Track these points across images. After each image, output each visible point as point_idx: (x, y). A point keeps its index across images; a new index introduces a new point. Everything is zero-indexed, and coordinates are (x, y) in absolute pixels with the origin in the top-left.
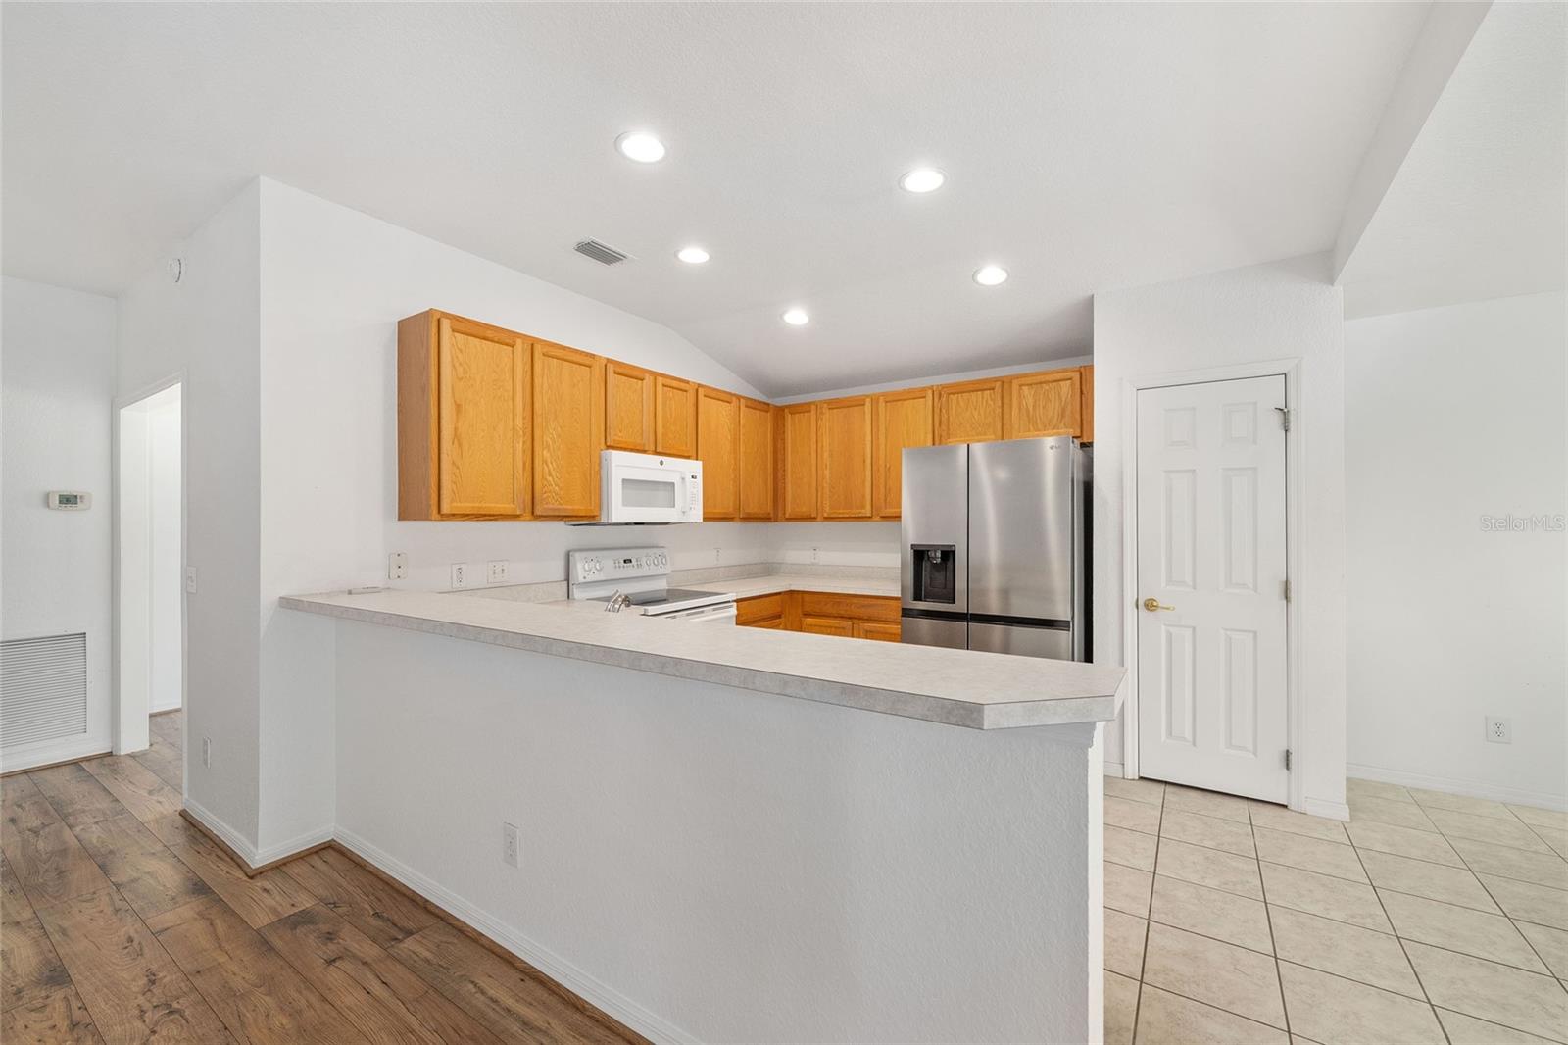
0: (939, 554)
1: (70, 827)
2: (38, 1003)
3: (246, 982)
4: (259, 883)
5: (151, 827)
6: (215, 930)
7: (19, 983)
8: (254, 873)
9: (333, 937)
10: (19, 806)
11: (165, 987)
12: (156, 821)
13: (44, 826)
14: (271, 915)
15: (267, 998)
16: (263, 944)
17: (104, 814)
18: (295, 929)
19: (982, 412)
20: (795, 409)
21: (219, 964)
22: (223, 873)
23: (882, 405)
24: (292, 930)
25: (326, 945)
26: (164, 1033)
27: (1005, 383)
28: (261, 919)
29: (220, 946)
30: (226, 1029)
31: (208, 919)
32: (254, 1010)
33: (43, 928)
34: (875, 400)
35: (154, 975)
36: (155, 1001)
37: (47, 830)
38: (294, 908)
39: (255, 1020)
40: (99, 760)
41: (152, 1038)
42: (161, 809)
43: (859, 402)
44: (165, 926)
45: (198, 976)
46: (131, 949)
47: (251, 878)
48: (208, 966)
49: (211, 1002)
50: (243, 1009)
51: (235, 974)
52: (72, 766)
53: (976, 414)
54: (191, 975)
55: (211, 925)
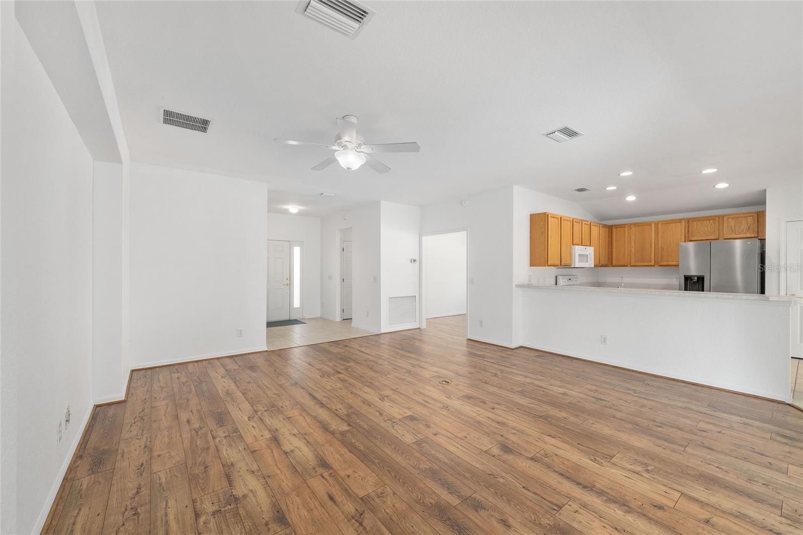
0: (696, 278)
19: (709, 228)
20: (617, 226)
23: (660, 226)
27: (721, 217)
34: (657, 224)
43: (649, 224)
53: (706, 229)
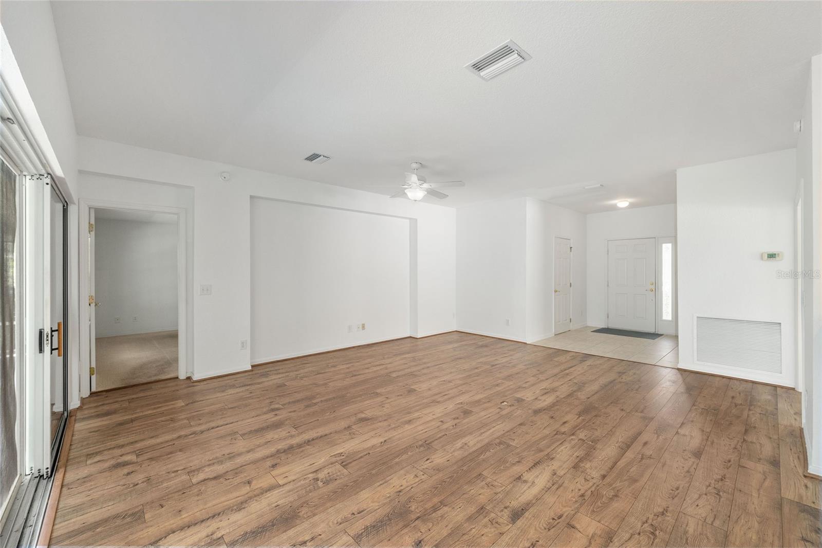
1: (749, 410)
2: (686, 457)
3: (755, 511)
4: (806, 481)
5: (781, 428)
6: (764, 482)
7: (687, 448)
8: (808, 475)
9: (819, 532)
10: (740, 393)
11: (724, 485)
12: (786, 427)
13: (741, 404)
14: (796, 497)
15: (756, 524)
16: (779, 505)
17: (767, 412)
18: (802, 512)
21: (751, 495)
22: (792, 465)
24: (800, 511)
25: (811, 531)
26: (709, 498)
28: (789, 494)
29: (759, 490)
30: (729, 517)
31: (765, 476)
32: (746, 522)
33: (708, 437)
35: (725, 478)
36: (716, 486)
37: (741, 407)
38: (812, 504)
39: (742, 526)
40: (786, 390)
41: (704, 496)
42: (793, 423)
44: (746, 466)
45: (739, 491)
46: (726, 464)
47: (805, 476)
48: (746, 492)
49: (734, 504)
50: (743, 517)
51: (753, 504)
52: (773, 388)
54: (737, 489)
55: (764, 479)
